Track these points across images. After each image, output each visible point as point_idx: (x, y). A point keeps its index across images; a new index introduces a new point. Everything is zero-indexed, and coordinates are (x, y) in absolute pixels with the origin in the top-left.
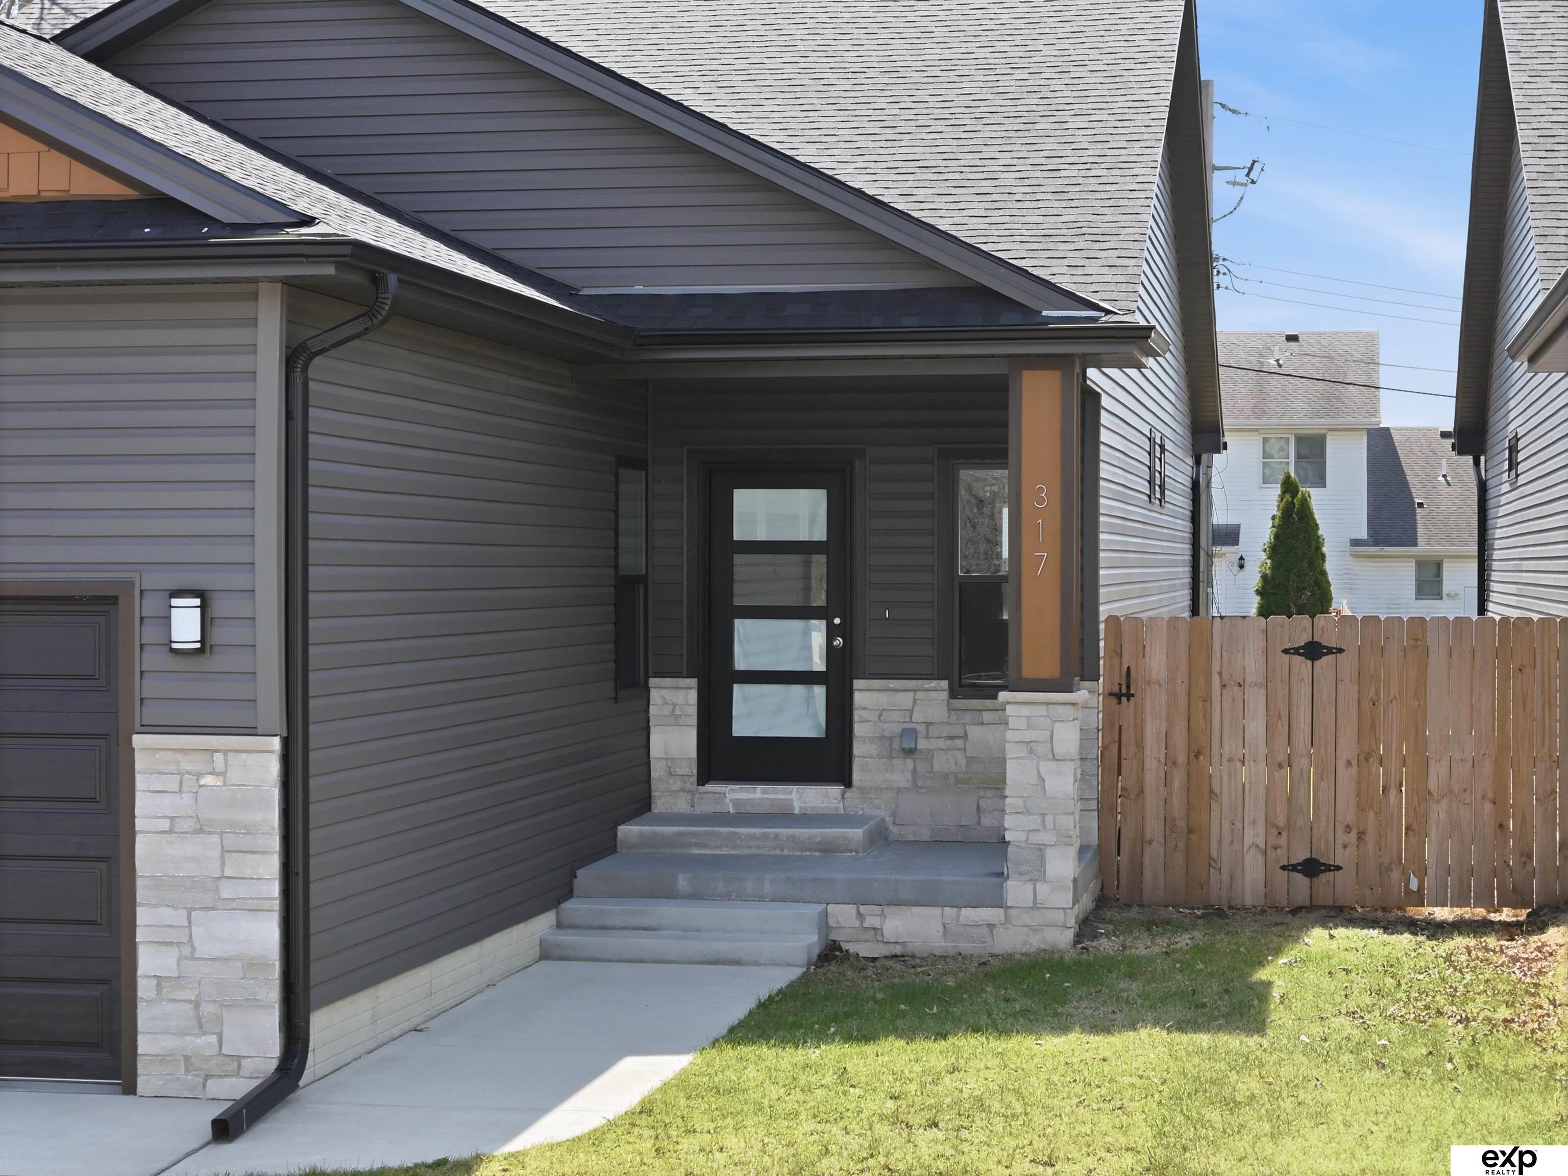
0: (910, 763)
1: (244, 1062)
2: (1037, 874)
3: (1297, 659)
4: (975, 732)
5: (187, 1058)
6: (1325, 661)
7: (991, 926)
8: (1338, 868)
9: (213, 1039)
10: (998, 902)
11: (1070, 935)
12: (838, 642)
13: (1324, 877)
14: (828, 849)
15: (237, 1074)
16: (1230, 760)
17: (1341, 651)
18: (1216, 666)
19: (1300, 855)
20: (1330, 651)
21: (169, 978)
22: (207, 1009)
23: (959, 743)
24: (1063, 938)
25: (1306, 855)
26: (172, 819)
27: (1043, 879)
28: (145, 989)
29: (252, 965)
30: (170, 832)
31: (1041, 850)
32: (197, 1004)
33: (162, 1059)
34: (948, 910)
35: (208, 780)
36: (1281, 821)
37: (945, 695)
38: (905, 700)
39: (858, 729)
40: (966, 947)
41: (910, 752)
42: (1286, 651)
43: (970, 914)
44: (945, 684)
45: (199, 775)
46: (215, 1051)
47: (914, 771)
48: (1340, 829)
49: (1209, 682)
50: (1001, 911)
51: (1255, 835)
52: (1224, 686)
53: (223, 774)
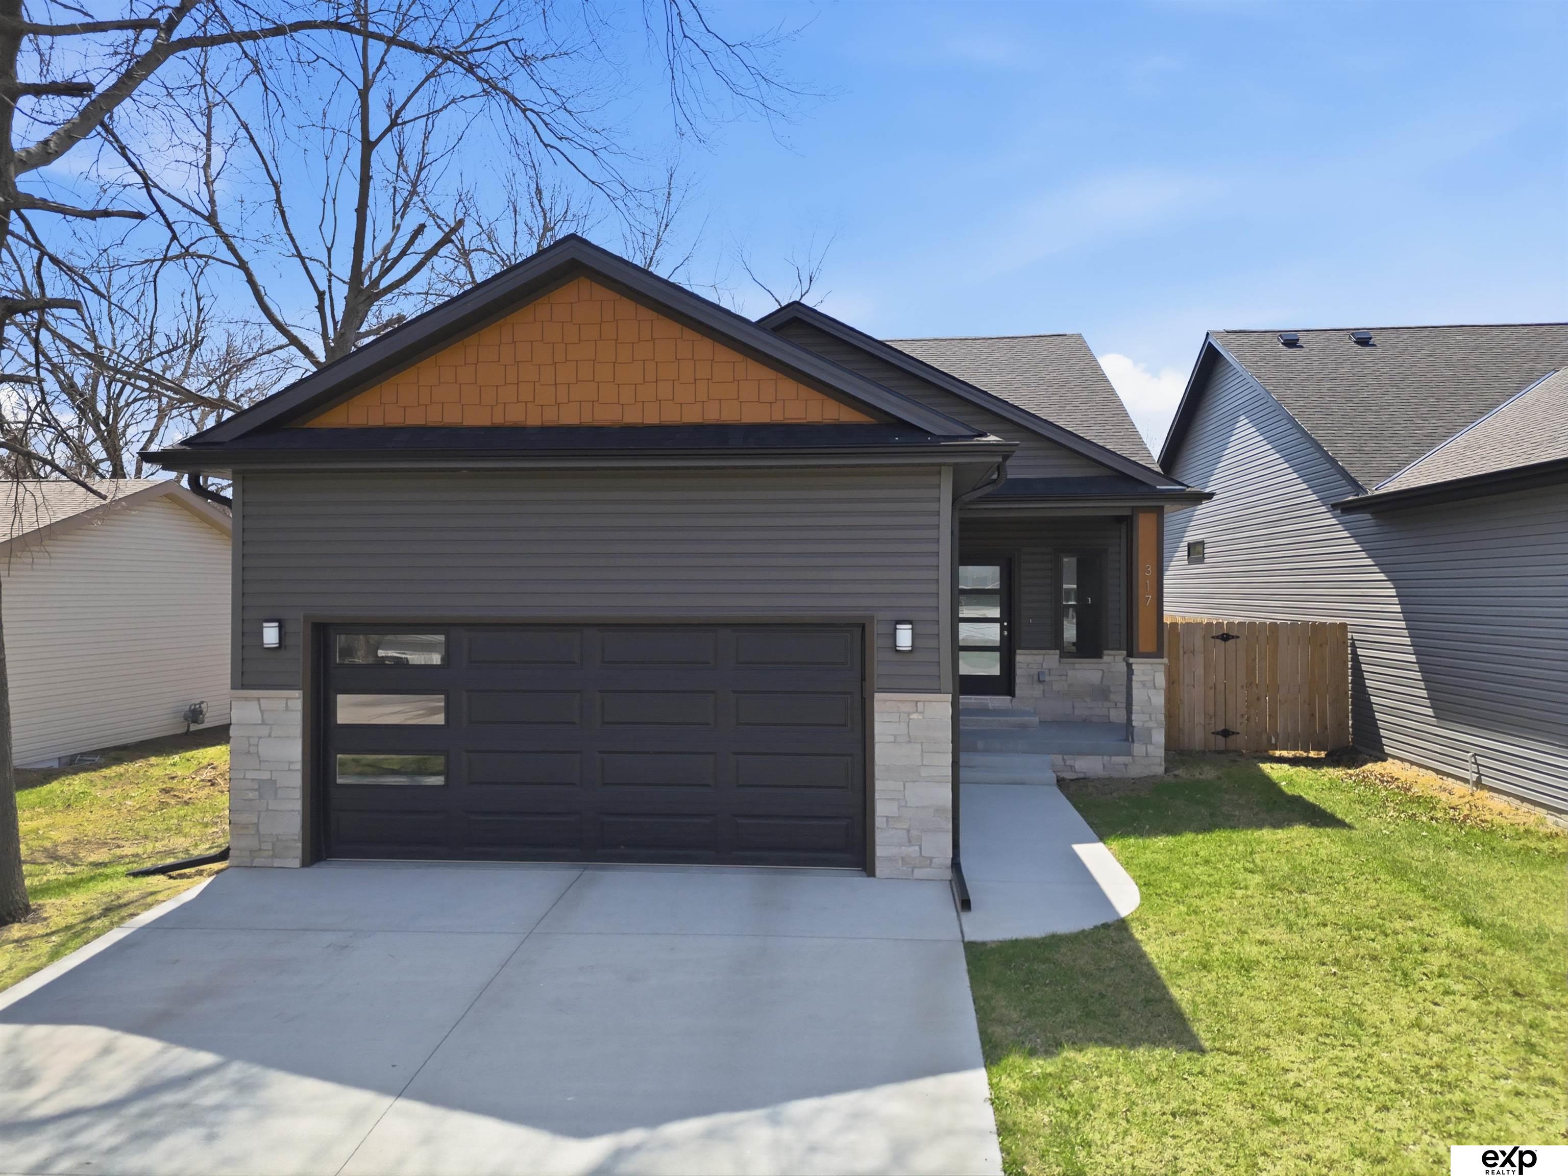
0: (1041, 686)
1: (934, 860)
2: (1148, 740)
3: (1218, 641)
4: (1070, 673)
5: (903, 858)
6: (1231, 642)
7: (1126, 765)
8: (1238, 733)
9: (917, 848)
10: (1129, 753)
11: (1162, 769)
12: (1006, 633)
13: (1233, 737)
14: (1023, 727)
15: (930, 866)
16: (1188, 685)
17: (1238, 637)
18: (1181, 645)
19: (1221, 727)
20: (1233, 637)
21: (892, 817)
22: (914, 833)
23: (1064, 678)
24: (1160, 770)
25: (1222, 728)
26: (895, 736)
27: (1151, 743)
28: (879, 822)
29: (939, 810)
30: (894, 742)
31: (1149, 730)
32: (908, 831)
33: (890, 859)
34: (1106, 758)
35: (914, 716)
36: (1212, 713)
37: (1057, 657)
38: (1039, 659)
39: (1018, 672)
40: (1116, 775)
41: (1040, 681)
42: (1213, 637)
43: (1116, 759)
44: (1058, 652)
45: (909, 714)
46: (918, 854)
47: (1044, 691)
48: (1238, 716)
49: (1178, 652)
50: (1130, 758)
51: (1199, 719)
52: (1184, 653)
53: (923, 713)
